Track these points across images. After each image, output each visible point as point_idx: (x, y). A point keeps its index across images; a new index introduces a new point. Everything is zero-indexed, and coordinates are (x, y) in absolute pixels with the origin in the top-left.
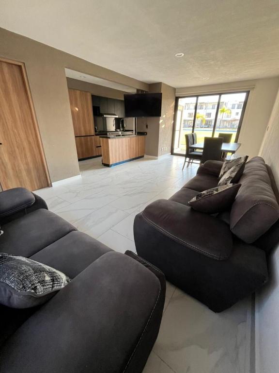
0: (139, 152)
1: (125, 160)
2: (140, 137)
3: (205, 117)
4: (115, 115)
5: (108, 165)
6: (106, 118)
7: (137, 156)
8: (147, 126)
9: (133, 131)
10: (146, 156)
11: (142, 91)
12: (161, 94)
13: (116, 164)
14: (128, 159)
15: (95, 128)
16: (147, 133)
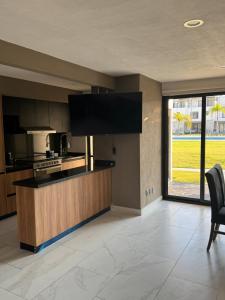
0: (100, 201)
1: (71, 226)
2: (101, 172)
3: (189, 118)
4: (49, 129)
5: (30, 248)
6: (32, 135)
7: (98, 211)
8: (114, 150)
9: (84, 154)
10: (114, 208)
11: (101, 88)
12: (141, 93)
13: (51, 241)
14: (79, 221)
15: (7, 156)
16: (114, 162)
